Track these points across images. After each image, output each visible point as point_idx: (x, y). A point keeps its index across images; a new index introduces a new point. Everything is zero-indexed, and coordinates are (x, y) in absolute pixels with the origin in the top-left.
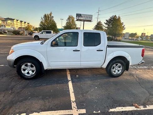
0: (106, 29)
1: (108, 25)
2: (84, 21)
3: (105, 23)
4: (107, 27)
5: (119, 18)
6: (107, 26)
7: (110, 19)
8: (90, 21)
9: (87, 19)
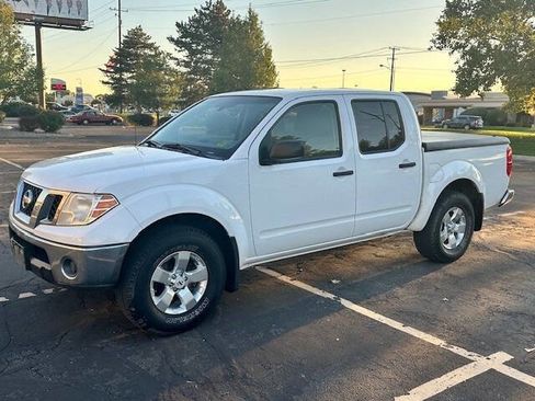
0: (184, 70)
1: (193, 53)
2: (38, 25)
3: (171, 39)
4: (187, 65)
5: (253, 18)
6: (183, 55)
7: (194, 20)
8: (77, 25)
9: (54, 13)
